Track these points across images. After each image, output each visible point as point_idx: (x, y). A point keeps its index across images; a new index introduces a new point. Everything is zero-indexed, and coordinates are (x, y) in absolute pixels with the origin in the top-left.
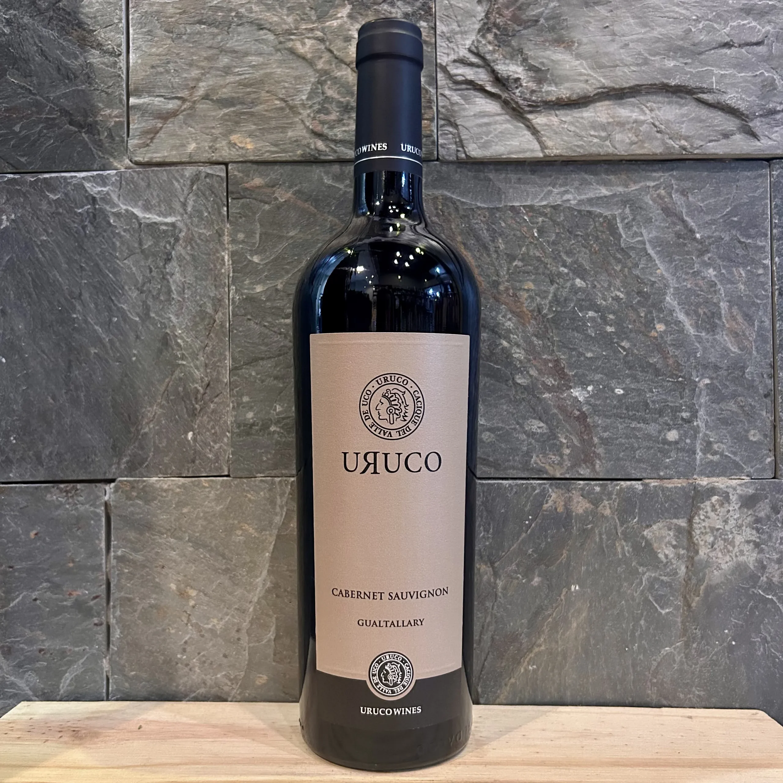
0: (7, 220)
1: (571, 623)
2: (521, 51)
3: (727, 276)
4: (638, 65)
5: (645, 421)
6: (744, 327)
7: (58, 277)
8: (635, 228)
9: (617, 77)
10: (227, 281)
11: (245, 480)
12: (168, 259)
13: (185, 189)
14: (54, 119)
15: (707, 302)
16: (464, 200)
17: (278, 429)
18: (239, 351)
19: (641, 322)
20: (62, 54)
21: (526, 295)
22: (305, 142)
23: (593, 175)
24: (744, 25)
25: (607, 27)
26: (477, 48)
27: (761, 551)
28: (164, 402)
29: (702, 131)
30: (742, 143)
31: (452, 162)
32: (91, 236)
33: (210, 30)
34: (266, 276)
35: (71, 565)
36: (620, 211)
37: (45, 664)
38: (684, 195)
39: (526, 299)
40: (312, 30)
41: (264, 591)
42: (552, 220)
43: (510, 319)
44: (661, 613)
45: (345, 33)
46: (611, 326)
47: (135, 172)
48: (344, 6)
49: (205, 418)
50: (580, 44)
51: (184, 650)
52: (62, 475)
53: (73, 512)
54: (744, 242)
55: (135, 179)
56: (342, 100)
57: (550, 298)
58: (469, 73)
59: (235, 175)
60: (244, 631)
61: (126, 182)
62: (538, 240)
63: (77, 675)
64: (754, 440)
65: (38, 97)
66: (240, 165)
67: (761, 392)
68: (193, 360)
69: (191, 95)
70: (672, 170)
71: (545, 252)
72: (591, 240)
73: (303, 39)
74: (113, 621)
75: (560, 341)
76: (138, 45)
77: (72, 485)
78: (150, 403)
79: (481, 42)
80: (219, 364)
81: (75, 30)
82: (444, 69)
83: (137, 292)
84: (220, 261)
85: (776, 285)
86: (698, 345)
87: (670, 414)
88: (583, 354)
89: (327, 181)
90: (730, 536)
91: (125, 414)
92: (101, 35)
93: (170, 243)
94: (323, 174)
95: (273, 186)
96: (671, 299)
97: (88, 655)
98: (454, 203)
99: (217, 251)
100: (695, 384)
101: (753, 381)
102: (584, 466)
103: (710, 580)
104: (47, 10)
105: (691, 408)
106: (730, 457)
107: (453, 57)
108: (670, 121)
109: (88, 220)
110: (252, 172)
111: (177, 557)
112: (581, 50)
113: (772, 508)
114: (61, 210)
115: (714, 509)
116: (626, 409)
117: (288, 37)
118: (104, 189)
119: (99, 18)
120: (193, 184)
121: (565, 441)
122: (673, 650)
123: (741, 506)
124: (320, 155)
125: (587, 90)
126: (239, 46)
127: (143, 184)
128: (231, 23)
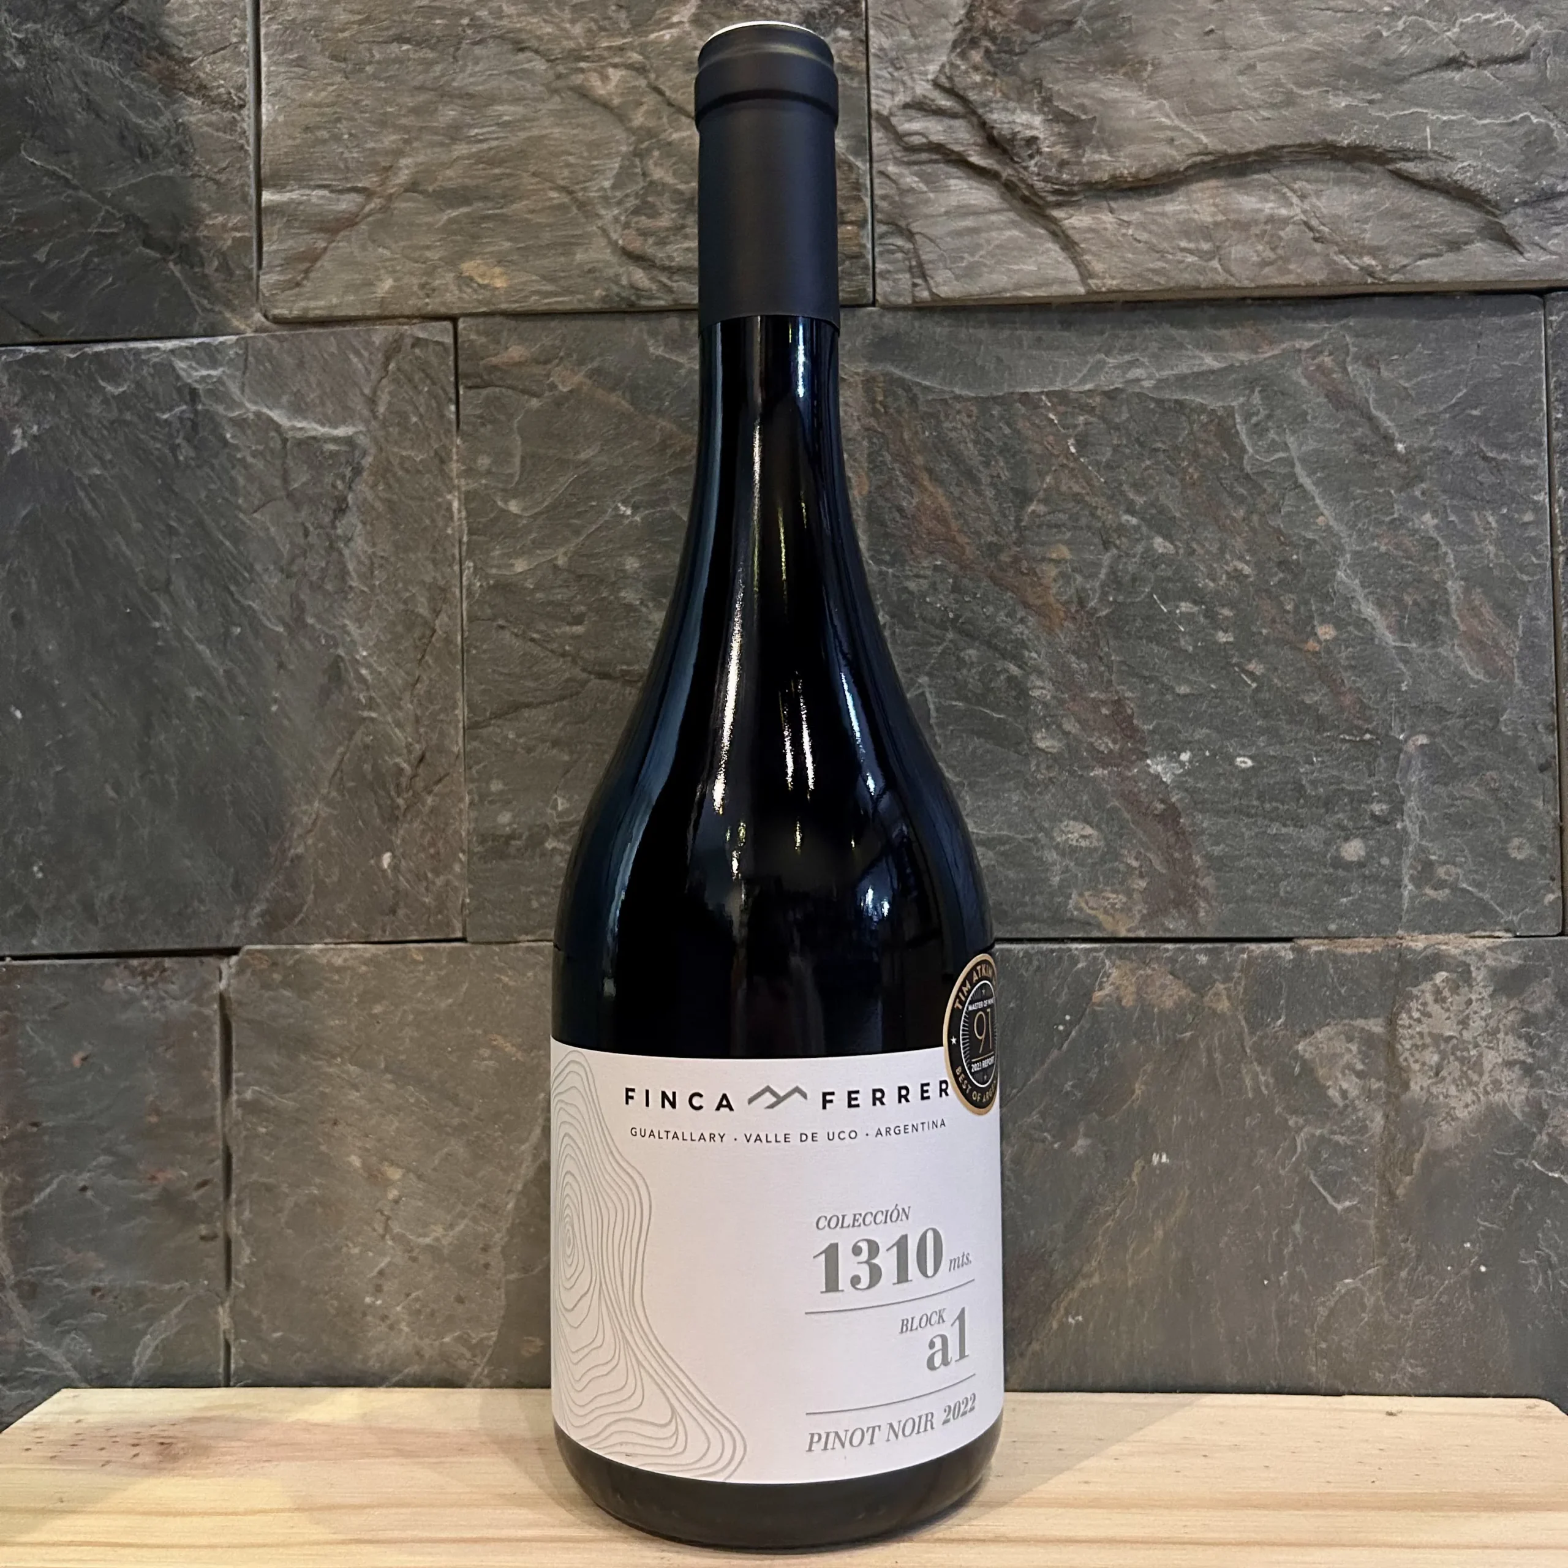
0: (24, 437)
1: (1153, 1232)
2: (1038, 84)
3: (1459, 527)
4: (1273, 106)
5: (1298, 823)
6: (1495, 631)
7: (124, 548)
8: (1272, 435)
9: (1232, 130)
10: (456, 552)
11: (496, 948)
12: (341, 510)
13: (373, 371)
14: (114, 236)
15: (1419, 580)
16: (928, 383)
17: (561, 846)
18: (484, 692)
19: (1287, 623)
20: (128, 106)
21: (1054, 572)
22: (610, 272)
23: (1187, 329)
24: (1488, 21)
25: (1212, 31)
26: (950, 78)
27: (1537, 1082)
28: (334, 794)
29: (1405, 237)
30: (1486, 259)
31: (905, 308)
32: (188, 466)
33: (421, 55)
34: (533, 542)
35: (154, 1119)
36: (1242, 399)
37: (104, 1316)
38: (1370, 366)
39: (1055, 580)
40: (621, 49)
41: (534, 1169)
42: (1104, 420)
43: (1022, 621)
44: (1335, 1210)
45: (687, 54)
46: (1226, 631)
47: (274, 337)
49: (415, 825)
50: (1157, 66)
51: (378, 1289)
52: (133, 941)
53: (157, 1015)
54: (1493, 459)
55: (275, 351)
56: (682, 187)
57: (1102, 576)
58: (935, 129)
59: (472, 342)
60: (496, 1250)
61: (256, 358)
63: (167, 1339)
64: (1520, 857)
65: (82, 194)
66: (481, 320)
67: (1534, 761)
68: (391, 710)
69: (383, 183)
70: (1346, 316)
71: (1091, 485)
72: (1183, 460)
73: (603, 67)
74: (236, 1230)
75: (1123, 663)
76: (277, 85)
77: (154, 960)
78: (306, 795)
79: (958, 67)
80: (442, 716)
81: (156, 60)
82: (885, 123)
83: (280, 576)
84: (443, 512)
85: (1560, 543)
86: (1403, 668)
87: (1348, 808)
88: (1170, 689)
89: (656, 350)
90: (1473, 1052)
91: (259, 819)
92: (206, 67)
93: (343, 478)
94: (646, 337)
95: (547, 362)
96: (1347, 576)
97: (189, 1298)
98: (907, 387)
99: (437, 492)
100: (1399, 746)
101: (1516, 738)
102: (1174, 912)
103: (1434, 1141)
104: (99, 19)
105: (1391, 795)
106: (1471, 893)
107: (901, 98)
108: (1340, 217)
109: (182, 434)
110: (505, 334)
111: (363, 1102)
112: (1160, 79)
113: (1557, 995)
114: (128, 416)
115: (1439, 998)
116: (1258, 798)
117: (573, 65)
118: (213, 373)
119: (200, 34)
120: (388, 359)
121: (1135, 864)
122: (1359, 1284)
123: (1495, 991)
124: (639, 297)
125: (1173, 158)
126: (477, 84)
127: (291, 361)
128: (460, 39)
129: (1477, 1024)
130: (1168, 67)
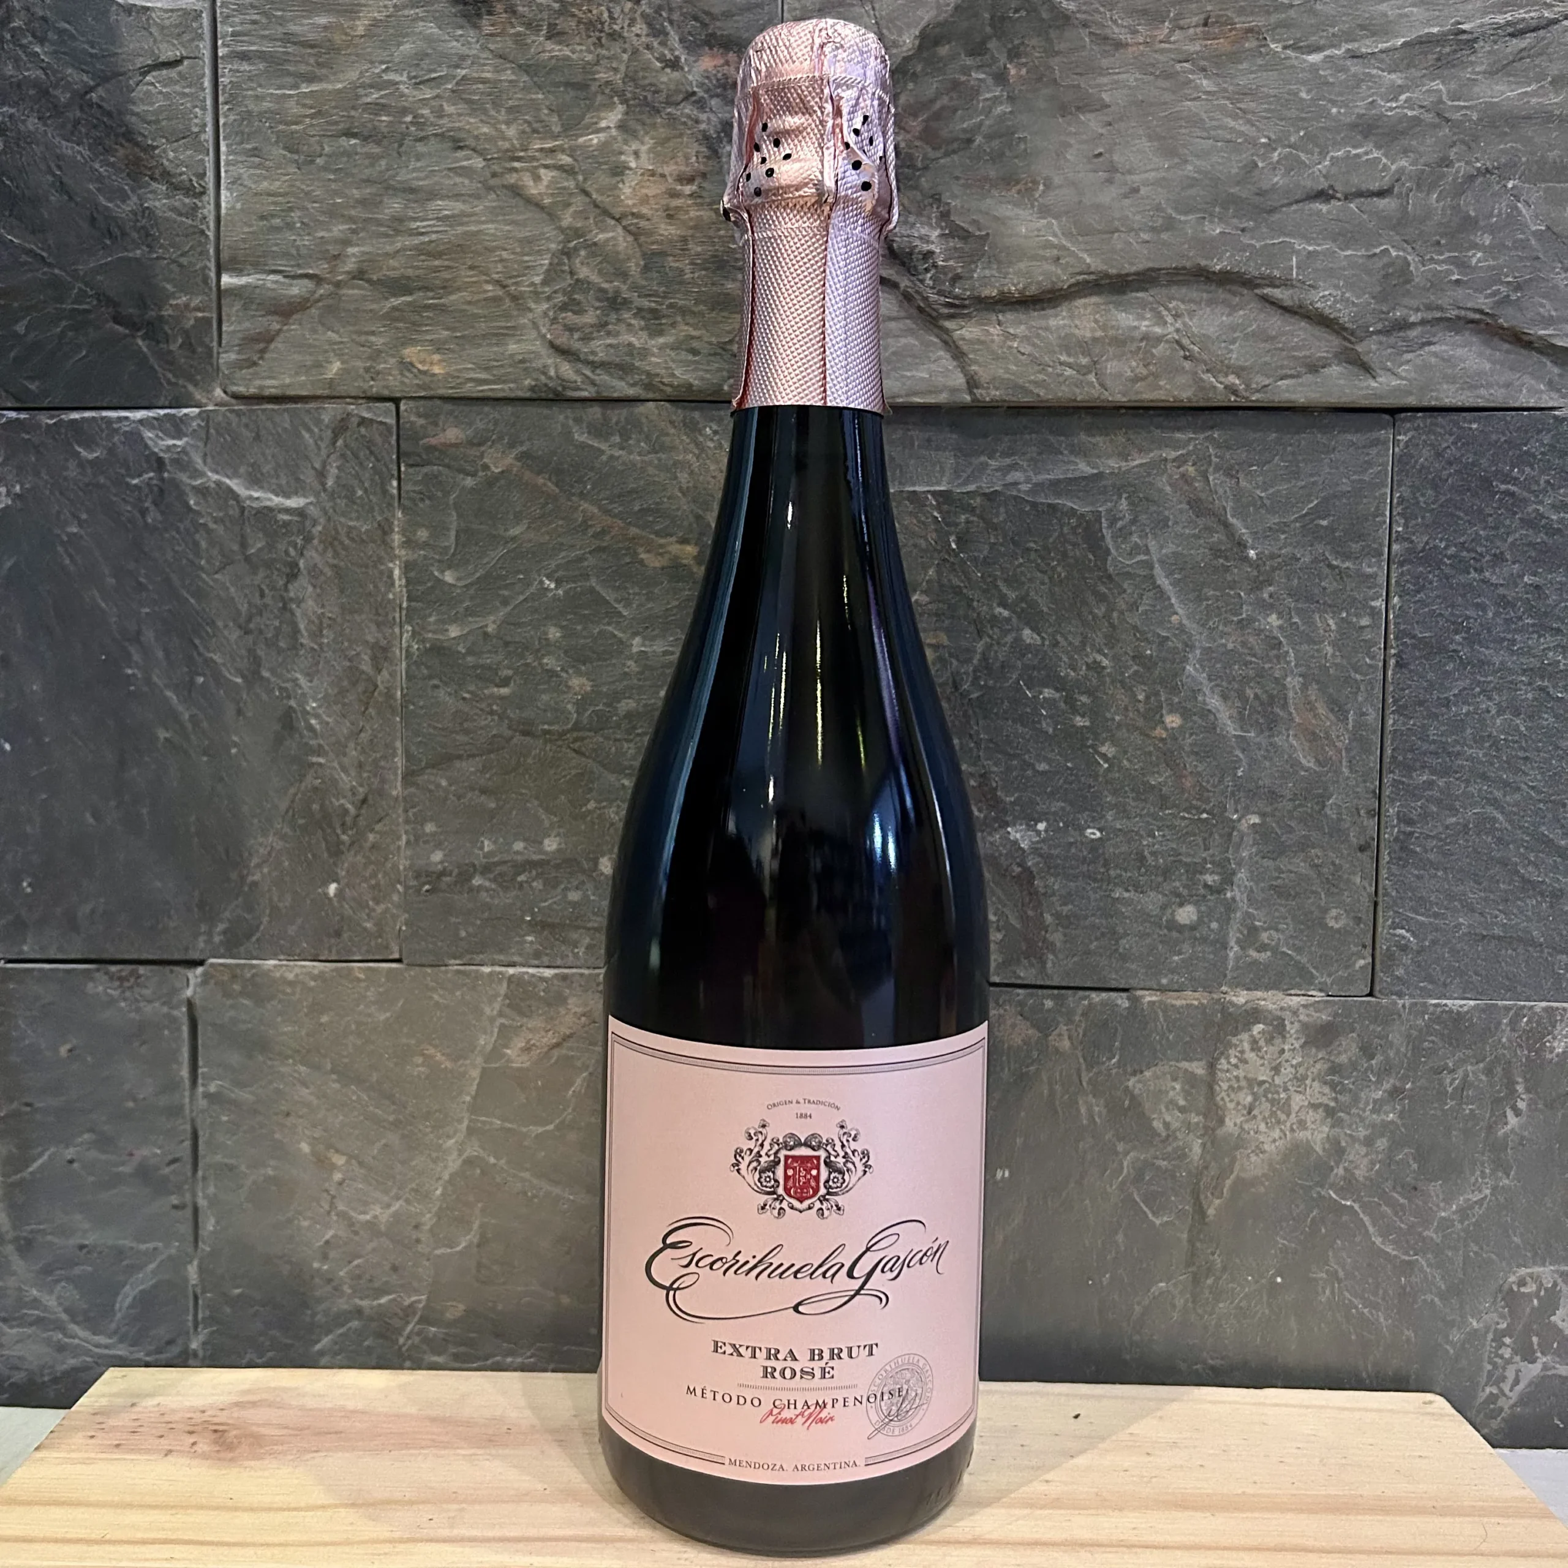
0: (8, 494)
1: (995, 1236)
2: (937, 198)
3: (1302, 628)
4: (1153, 229)
5: (1138, 888)
6: (1328, 724)
7: (99, 600)
8: (1135, 538)
9: (1114, 252)
10: (397, 615)
11: (429, 970)
12: (293, 575)
13: (323, 445)
14: (86, 312)
15: (1261, 674)
17: (487, 884)
18: (419, 743)
19: (1138, 711)
20: (99, 190)
21: (932, 656)
22: (538, 364)
23: (1064, 435)
24: (1358, 156)
25: (1100, 154)
27: (1338, 1123)
28: (287, 830)
29: (1268, 359)
30: (1342, 382)
32: (156, 528)
33: (365, 149)
34: (467, 609)
35: (131, 1104)
36: (1109, 505)
37: (90, 1269)
38: (1231, 476)
39: (933, 664)
40: (552, 151)
41: (459, 1162)
42: (983, 519)
44: (1153, 1223)
45: (613, 159)
46: (1083, 716)
47: (232, 411)
48: (611, 106)
49: (359, 858)
50: (1048, 186)
51: (325, 1257)
52: (112, 950)
53: (133, 1015)
54: (1337, 567)
55: (234, 425)
56: (605, 285)
57: (975, 661)
59: (413, 423)
60: (427, 1227)
61: (216, 430)
63: (143, 1290)
64: (1337, 926)
65: (57, 271)
66: (422, 402)
67: (1355, 840)
68: (337, 756)
69: (332, 271)
70: (1212, 428)
71: (969, 579)
72: (1053, 559)
73: (536, 168)
74: (202, 1202)
75: (991, 741)
76: (235, 175)
77: (129, 967)
78: (262, 829)
80: (383, 763)
81: (122, 145)
83: (239, 632)
84: (385, 578)
85: (1392, 647)
86: (1241, 756)
87: (1184, 877)
88: (1032, 766)
89: (580, 436)
90: (1283, 1095)
91: (220, 848)
92: (170, 155)
93: (295, 546)
94: (571, 422)
95: (480, 444)
96: (1195, 669)
97: (163, 1257)
99: (380, 560)
100: (1233, 826)
101: (1340, 820)
102: (1025, 962)
103: (1242, 1170)
104: (69, 106)
105: (1223, 867)
106: (1289, 955)
108: (1209, 337)
109: (150, 500)
110: (442, 417)
111: (312, 1098)
112: (1050, 199)
113: (1361, 1049)
114: (102, 480)
115: (1255, 1046)
116: (1104, 866)
117: (508, 165)
118: (178, 443)
119: (164, 123)
120: (336, 436)
121: (993, 918)
122: (1171, 1288)
123: (1305, 1043)
124: (564, 388)
125: (1058, 278)
126: (418, 179)
127: (248, 434)
128: (404, 136)
129: (1287, 1071)
130: (1060, 187)
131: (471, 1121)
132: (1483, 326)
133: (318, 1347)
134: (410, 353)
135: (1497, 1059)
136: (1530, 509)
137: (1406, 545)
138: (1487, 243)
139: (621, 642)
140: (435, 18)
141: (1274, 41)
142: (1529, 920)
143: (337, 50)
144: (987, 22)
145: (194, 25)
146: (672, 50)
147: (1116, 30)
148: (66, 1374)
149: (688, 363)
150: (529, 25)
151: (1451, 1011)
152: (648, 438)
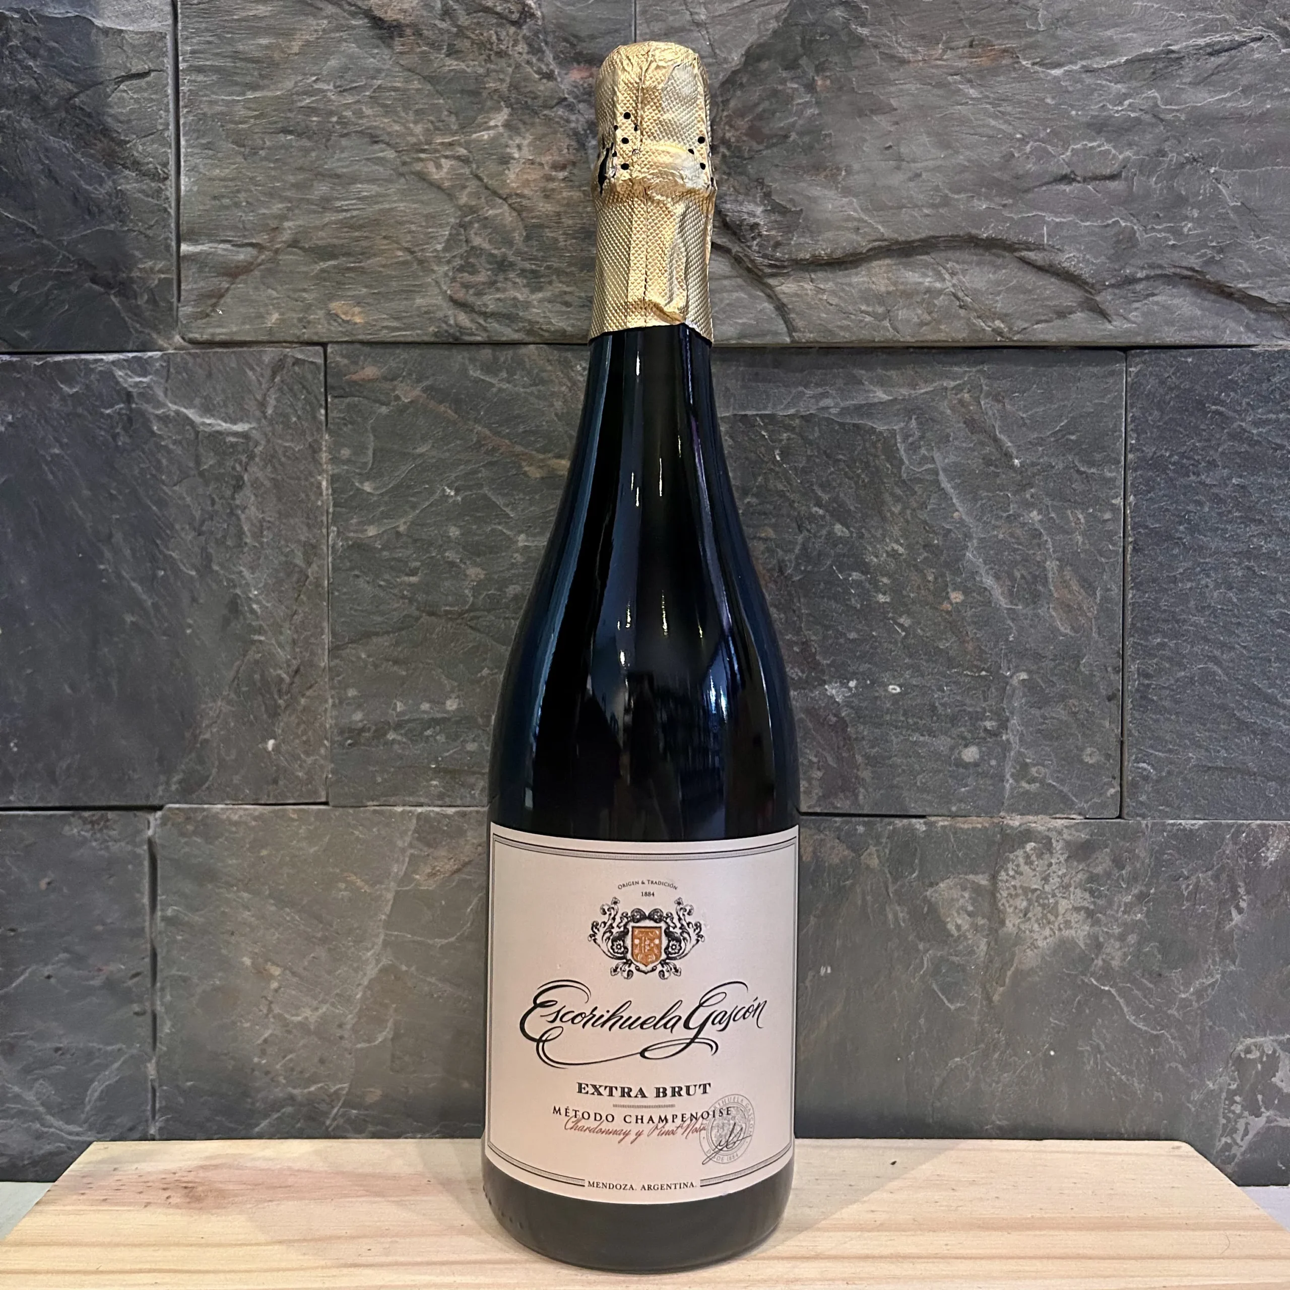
2: (760, 182)
3: (1057, 522)
4: (933, 206)
5: (931, 733)
6: (1080, 598)
7: (77, 509)
8: (923, 451)
9: (902, 223)
10: (325, 518)
11: (351, 811)
12: (238, 486)
13: (263, 381)
14: (69, 273)
15: (1026, 559)
17: (399, 738)
18: (343, 623)
19: (929, 589)
20: (80, 176)
21: (762, 547)
22: (440, 314)
23: (867, 370)
24: (1091, 148)
25: (890, 147)
27: (1096, 923)
28: (233, 696)
29: (1025, 307)
30: (1085, 325)
32: (125, 449)
33: (299, 143)
34: (382, 512)
35: (100, 928)
36: (902, 425)
37: (63, 1068)
38: (998, 401)
39: (763, 553)
40: (451, 144)
41: (376, 970)
42: (802, 437)
44: (949, 1009)
45: (501, 151)
46: (884, 594)
47: (189, 354)
48: (499, 109)
49: (293, 718)
50: (849, 172)
51: (263, 1053)
52: (85, 799)
53: (102, 852)
54: (1085, 472)
55: (190, 365)
56: (495, 252)
57: (797, 551)
59: (337, 363)
60: (349, 1027)
61: (176, 369)
62: (780, 466)
63: (109, 1085)
64: (1091, 761)
65: (45, 241)
66: (344, 346)
67: (1104, 692)
68: (275, 634)
69: (272, 240)
70: (983, 363)
71: (791, 485)
72: (858, 468)
73: (438, 158)
74: (160, 1009)
75: (810, 615)
76: (193, 164)
77: (98, 814)
78: (212, 696)
80: (312, 640)
81: (101, 141)
83: (193, 534)
84: (314, 489)
85: (1129, 536)
86: (1012, 624)
87: (968, 724)
88: (843, 635)
89: (475, 373)
90: (1052, 900)
91: (177, 712)
92: (140, 148)
93: (240, 463)
94: (467, 362)
95: (392, 380)
96: (974, 556)
97: (126, 1056)
99: (311, 474)
100: (1006, 681)
101: (1092, 676)
102: (841, 795)
103: (1020, 963)
104: (56, 109)
105: (999, 715)
106: (1054, 786)
108: (979, 290)
109: (120, 426)
110: (362, 358)
111: (253, 919)
112: (851, 182)
113: (1113, 861)
114: (80, 410)
115: (1028, 861)
116: (904, 715)
117: (415, 156)
118: (144, 380)
119: (134, 123)
120: (274, 374)
121: (815, 760)
122: (965, 1062)
123: (1069, 857)
124: (462, 333)
125: (858, 243)
126: (343, 167)
127: (200, 371)
128: (330, 132)
129: (1055, 881)
131: (386, 935)
132: (1193, 281)
133: (257, 1129)
134: (335, 306)
135: (1223, 868)
136: (1235, 425)
137: (1138, 454)
138: (1196, 215)
139: (509, 538)
140: (356, 41)
141: (1025, 59)
142: (1244, 753)
143: (278, 64)
144: (799, 43)
145: (160, 44)
146: (547, 65)
147: (901, 51)
148: (43, 1158)
149: (562, 313)
150: (432, 45)
151: (1185, 829)
152: (529, 373)
